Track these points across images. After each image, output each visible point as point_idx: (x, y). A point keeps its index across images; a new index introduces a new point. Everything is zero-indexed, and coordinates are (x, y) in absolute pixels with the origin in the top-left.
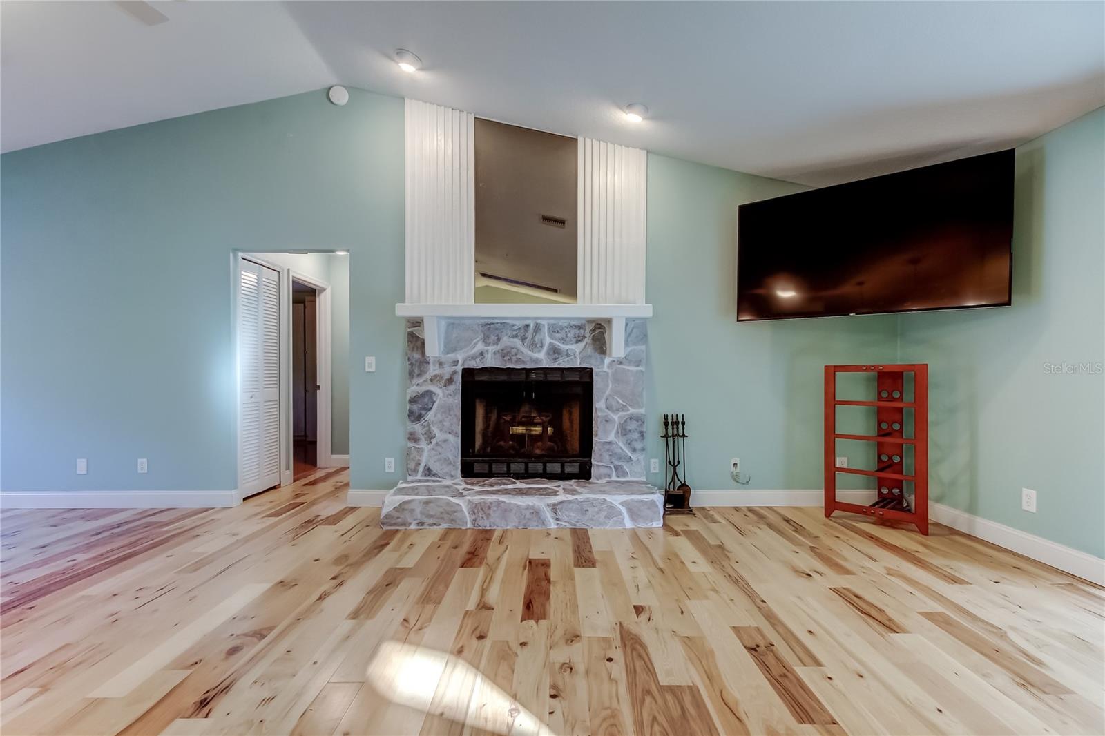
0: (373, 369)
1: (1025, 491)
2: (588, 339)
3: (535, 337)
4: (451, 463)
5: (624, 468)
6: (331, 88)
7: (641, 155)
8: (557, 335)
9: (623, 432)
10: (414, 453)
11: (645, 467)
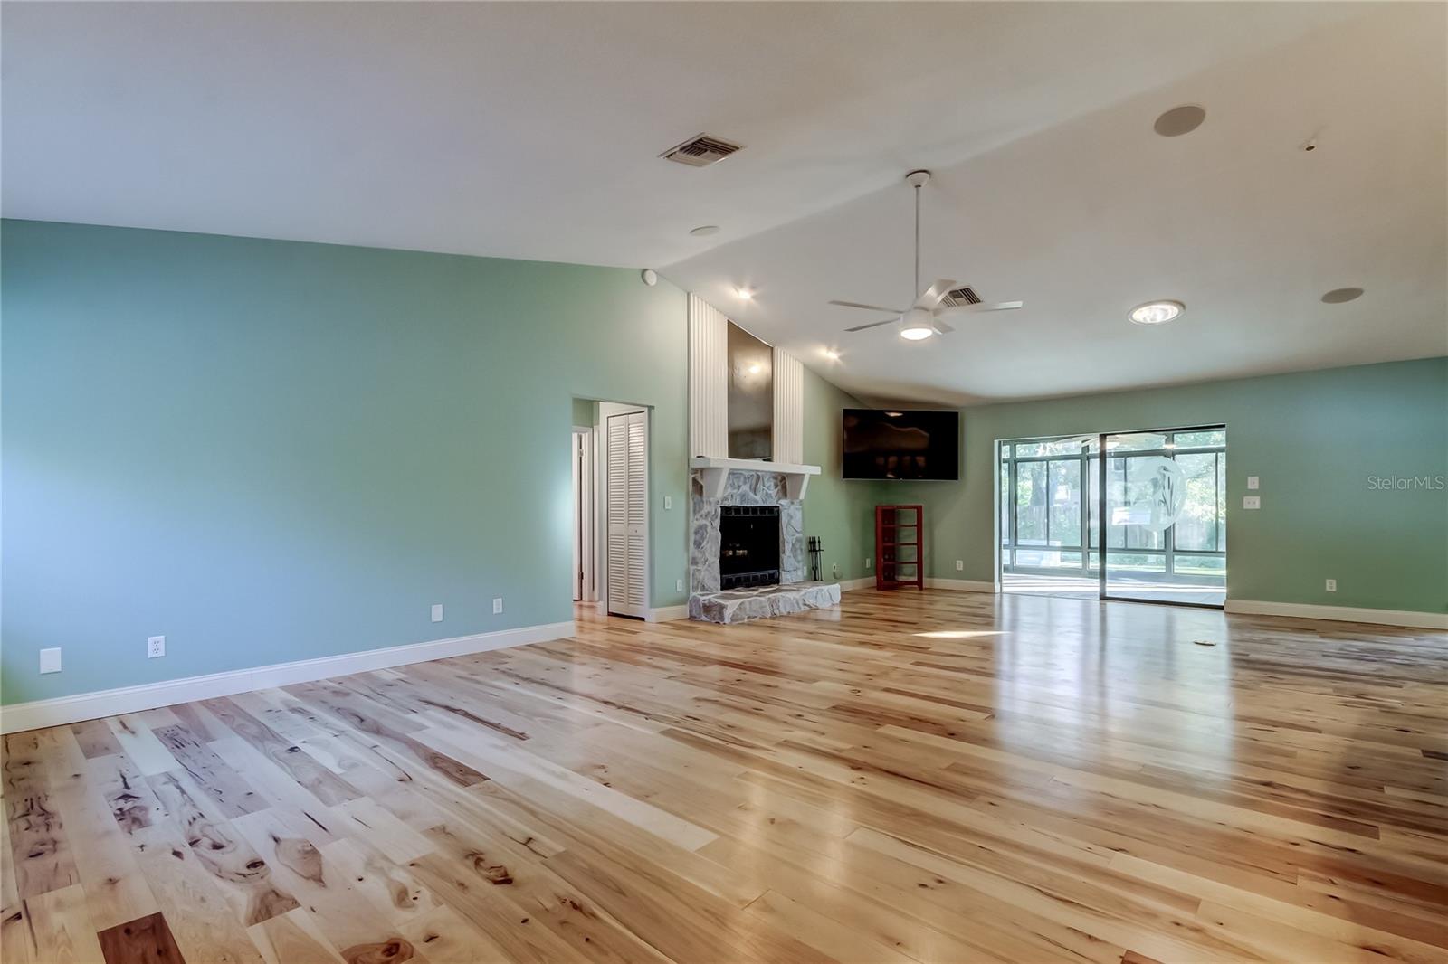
0: (669, 508)
1: (958, 562)
2: (779, 487)
3: (757, 485)
4: (716, 580)
5: (794, 574)
6: (646, 270)
7: (801, 366)
8: (767, 484)
9: (794, 549)
10: (697, 573)
11: (803, 572)
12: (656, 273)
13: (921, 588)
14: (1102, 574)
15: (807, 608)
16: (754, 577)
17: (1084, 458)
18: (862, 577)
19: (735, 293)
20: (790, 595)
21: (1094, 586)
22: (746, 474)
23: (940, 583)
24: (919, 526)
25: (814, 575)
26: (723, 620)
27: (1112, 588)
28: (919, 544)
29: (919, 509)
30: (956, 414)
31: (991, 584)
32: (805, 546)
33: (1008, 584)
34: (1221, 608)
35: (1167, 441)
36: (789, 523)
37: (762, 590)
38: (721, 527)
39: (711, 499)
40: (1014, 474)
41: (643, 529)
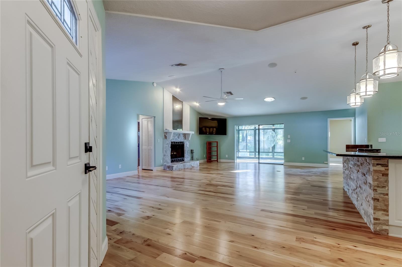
0: (159, 142)
1: (226, 155)
2: (184, 137)
3: (179, 136)
4: (170, 160)
5: (187, 159)
6: (154, 82)
7: (189, 106)
8: (181, 136)
9: (187, 152)
10: (165, 158)
11: (190, 158)
12: (156, 83)
13: (218, 162)
14: (259, 158)
15: (192, 167)
16: (178, 159)
17: (255, 130)
18: (203, 159)
19: (176, 89)
20: (188, 164)
21: (256, 161)
22: (176, 133)
23: (222, 160)
24: (217, 147)
25: (192, 159)
26: (173, 170)
27: (261, 161)
28: (217, 151)
29: (217, 142)
30: (226, 119)
31: (234, 160)
32: (190, 152)
33: (238, 161)
34: (283, 164)
35: (273, 126)
36: (186, 146)
37: (181, 162)
38: (171, 147)
39: (169, 140)
40: (239, 134)
41: (152, 147)
